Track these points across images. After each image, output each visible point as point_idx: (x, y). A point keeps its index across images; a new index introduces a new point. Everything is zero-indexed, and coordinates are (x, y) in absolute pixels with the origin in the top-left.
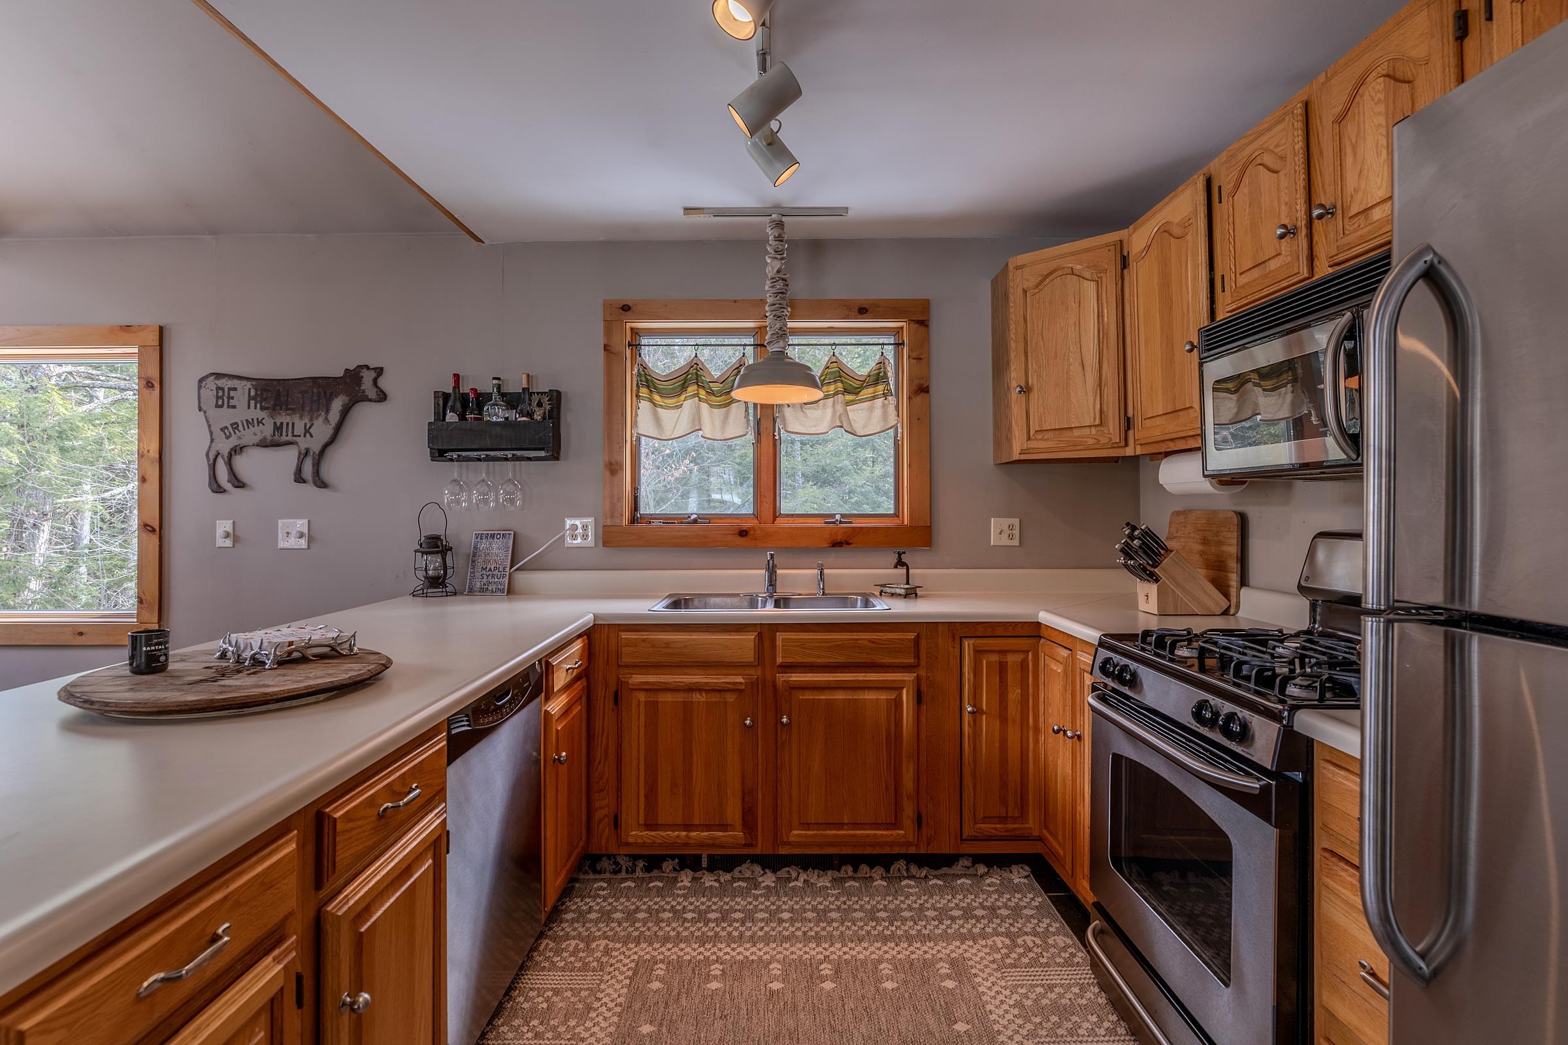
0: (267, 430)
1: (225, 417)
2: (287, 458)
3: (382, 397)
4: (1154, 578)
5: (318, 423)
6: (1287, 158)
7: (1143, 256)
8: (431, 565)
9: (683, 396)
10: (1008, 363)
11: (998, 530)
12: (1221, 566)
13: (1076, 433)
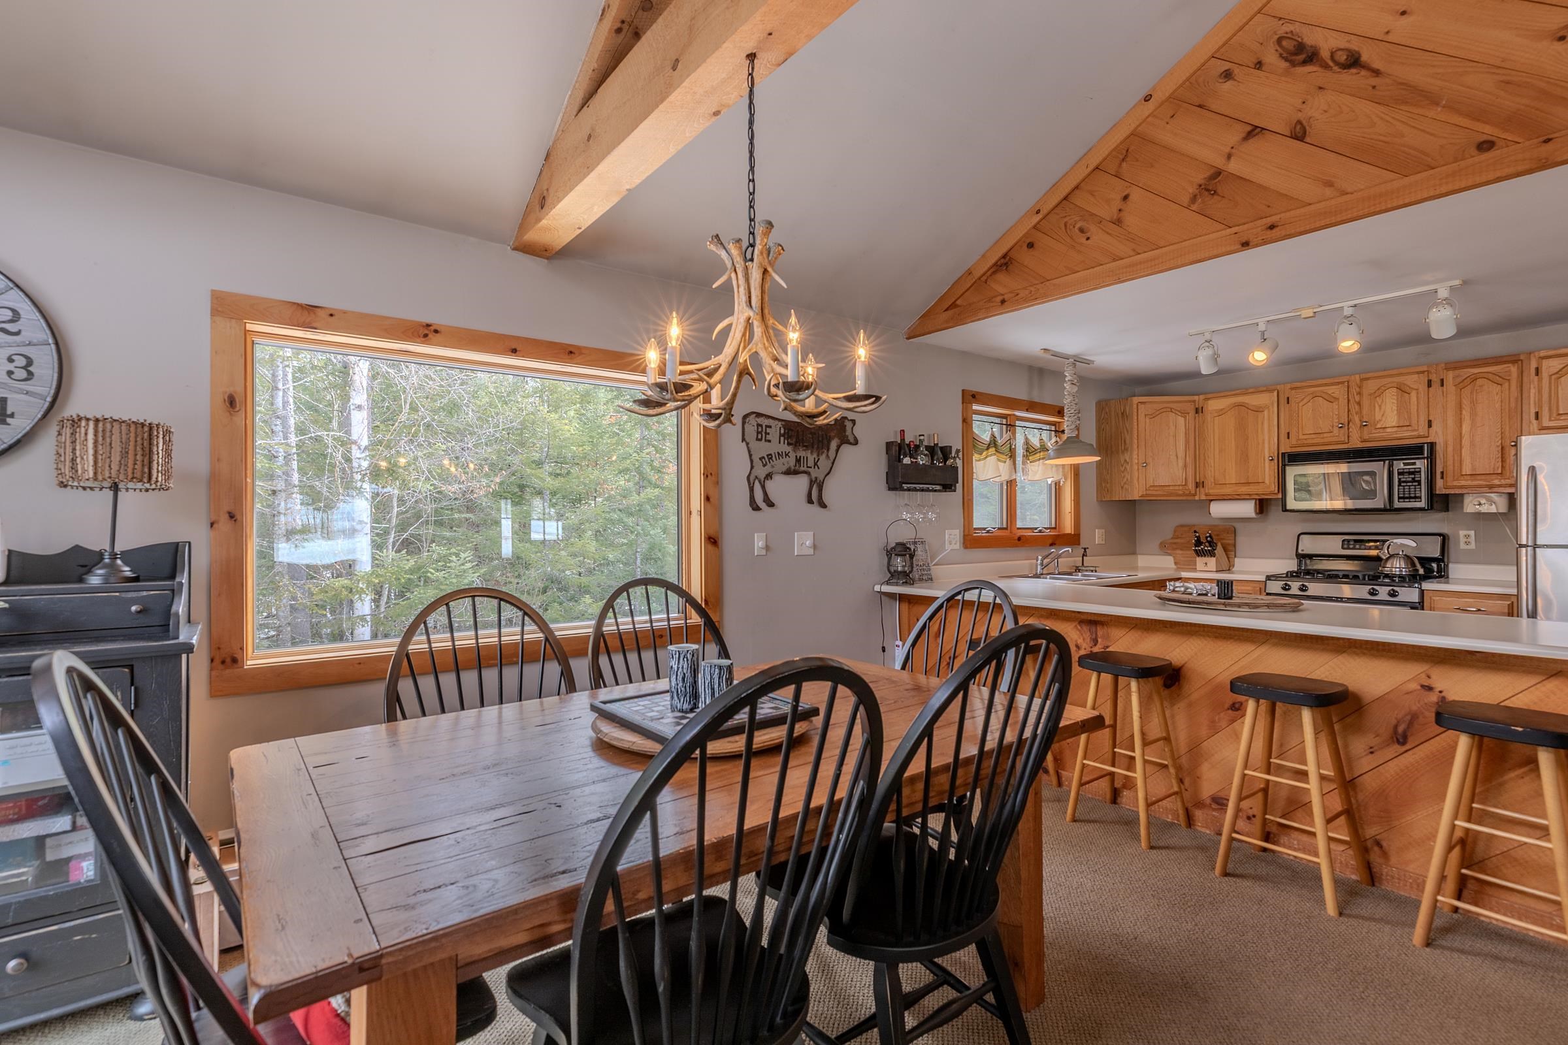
0: (791, 462)
1: (762, 449)
3: (856, 442)
4: (1211, 555)
5: (823, 457)
6: (1338, 399)
7: (1221, 413)
8: (899, 563)
9: (984, 453)
10: (1126, 449)
11: (1098, 536)
12: (1225, 550)
13: (1171, 488)
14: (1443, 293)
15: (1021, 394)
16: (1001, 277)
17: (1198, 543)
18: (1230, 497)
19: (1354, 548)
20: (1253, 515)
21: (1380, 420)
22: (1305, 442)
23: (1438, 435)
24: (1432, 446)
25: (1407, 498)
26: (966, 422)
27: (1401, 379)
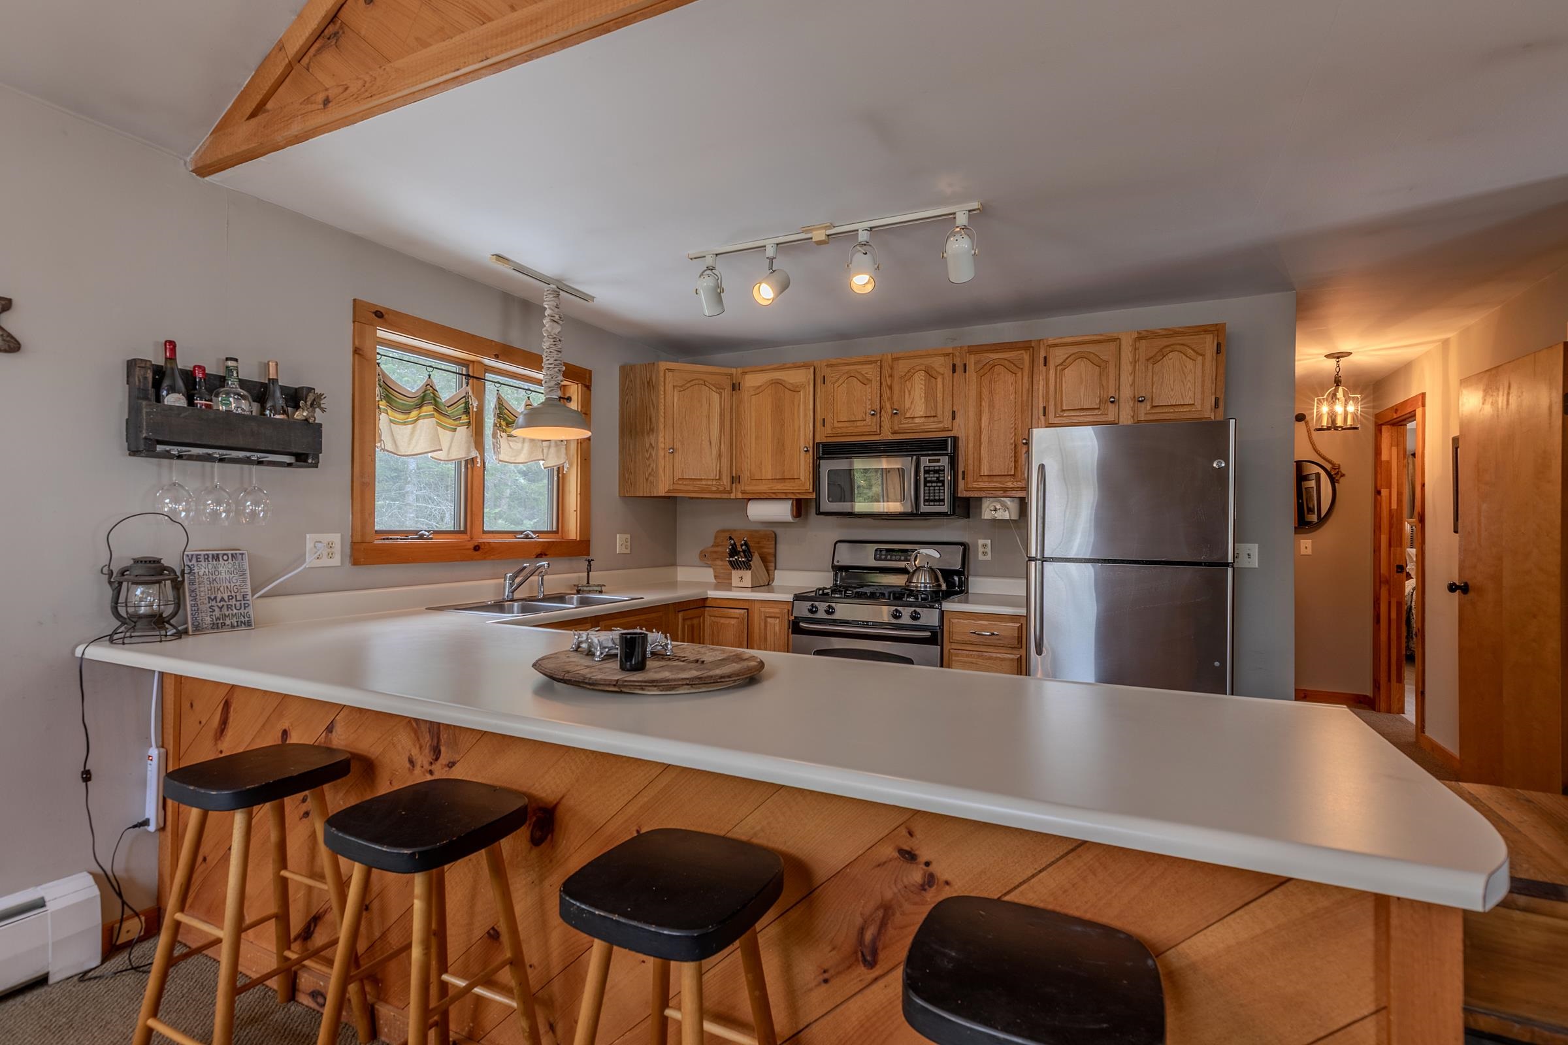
3: (13, 346)
4: (749, 567)
6: (871, 381)
7: (758, 390)
8: (143, 598)
9: (414, 414)
10: (652, 430)
11: (621, 543)
12: (764, 560)
13: (704, 483)
14: (962, 219)
17: (734, 552)
18: (766, 496)
19: (886, 560)
20: (789, 518)
21: (910, 409)
22: (840, 431)
23: (962, 429)
24: (955, 440)
25: (932, 501)
26: (362, 355)
27: (928, 361)
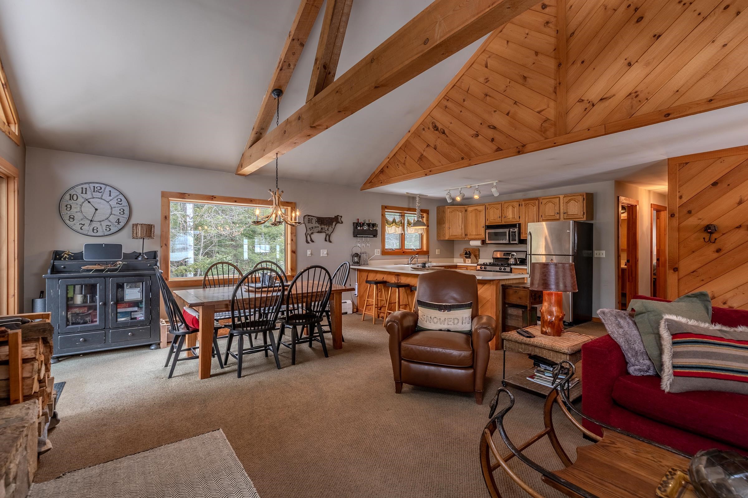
0: (320, 229)
1: (310, 225)
2: (323, 235)
3: (342, 223)
4: (470, 258)
5: (330, 228)
6: (499, 209)
7: (472, 212)
8: (356, 259)
9: (391, 225)
10: (444, 223)
11: (437, 252)
12: (476, 256)
13: (457, 236)
14: (495, 184)
15: (405, 205)
16: (381, 175)
17: (466, 254)
18: (474, 239)
19: (506, 256)
20: (480, 245)
21: (508, 216)
22: (492, 222)
23: (522, 221)
24: (520, 224)
25: (514, 240)
26: (383, 215)
27: (513, 203)
